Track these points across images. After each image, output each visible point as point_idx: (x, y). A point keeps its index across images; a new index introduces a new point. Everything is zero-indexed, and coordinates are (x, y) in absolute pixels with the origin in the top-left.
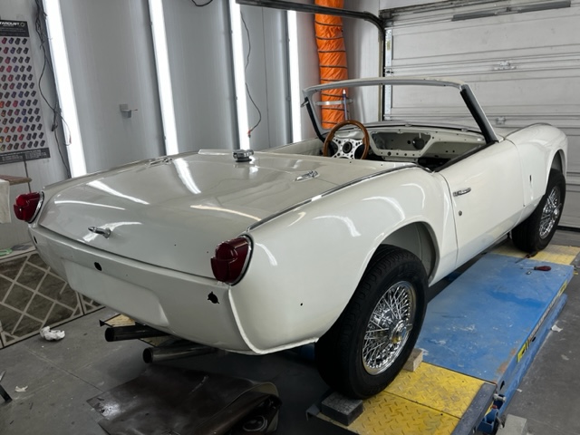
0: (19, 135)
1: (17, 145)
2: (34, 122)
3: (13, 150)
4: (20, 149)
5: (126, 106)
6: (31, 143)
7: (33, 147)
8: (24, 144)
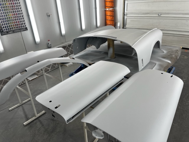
0: (18, 24)
1: (18, 27)
2: (22, 20)
3: (17, 28)
4: (19, 28)
5: (48, 13)
6: (22, 26)
7: (23, 27)
8: (20, 27)
